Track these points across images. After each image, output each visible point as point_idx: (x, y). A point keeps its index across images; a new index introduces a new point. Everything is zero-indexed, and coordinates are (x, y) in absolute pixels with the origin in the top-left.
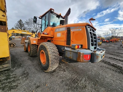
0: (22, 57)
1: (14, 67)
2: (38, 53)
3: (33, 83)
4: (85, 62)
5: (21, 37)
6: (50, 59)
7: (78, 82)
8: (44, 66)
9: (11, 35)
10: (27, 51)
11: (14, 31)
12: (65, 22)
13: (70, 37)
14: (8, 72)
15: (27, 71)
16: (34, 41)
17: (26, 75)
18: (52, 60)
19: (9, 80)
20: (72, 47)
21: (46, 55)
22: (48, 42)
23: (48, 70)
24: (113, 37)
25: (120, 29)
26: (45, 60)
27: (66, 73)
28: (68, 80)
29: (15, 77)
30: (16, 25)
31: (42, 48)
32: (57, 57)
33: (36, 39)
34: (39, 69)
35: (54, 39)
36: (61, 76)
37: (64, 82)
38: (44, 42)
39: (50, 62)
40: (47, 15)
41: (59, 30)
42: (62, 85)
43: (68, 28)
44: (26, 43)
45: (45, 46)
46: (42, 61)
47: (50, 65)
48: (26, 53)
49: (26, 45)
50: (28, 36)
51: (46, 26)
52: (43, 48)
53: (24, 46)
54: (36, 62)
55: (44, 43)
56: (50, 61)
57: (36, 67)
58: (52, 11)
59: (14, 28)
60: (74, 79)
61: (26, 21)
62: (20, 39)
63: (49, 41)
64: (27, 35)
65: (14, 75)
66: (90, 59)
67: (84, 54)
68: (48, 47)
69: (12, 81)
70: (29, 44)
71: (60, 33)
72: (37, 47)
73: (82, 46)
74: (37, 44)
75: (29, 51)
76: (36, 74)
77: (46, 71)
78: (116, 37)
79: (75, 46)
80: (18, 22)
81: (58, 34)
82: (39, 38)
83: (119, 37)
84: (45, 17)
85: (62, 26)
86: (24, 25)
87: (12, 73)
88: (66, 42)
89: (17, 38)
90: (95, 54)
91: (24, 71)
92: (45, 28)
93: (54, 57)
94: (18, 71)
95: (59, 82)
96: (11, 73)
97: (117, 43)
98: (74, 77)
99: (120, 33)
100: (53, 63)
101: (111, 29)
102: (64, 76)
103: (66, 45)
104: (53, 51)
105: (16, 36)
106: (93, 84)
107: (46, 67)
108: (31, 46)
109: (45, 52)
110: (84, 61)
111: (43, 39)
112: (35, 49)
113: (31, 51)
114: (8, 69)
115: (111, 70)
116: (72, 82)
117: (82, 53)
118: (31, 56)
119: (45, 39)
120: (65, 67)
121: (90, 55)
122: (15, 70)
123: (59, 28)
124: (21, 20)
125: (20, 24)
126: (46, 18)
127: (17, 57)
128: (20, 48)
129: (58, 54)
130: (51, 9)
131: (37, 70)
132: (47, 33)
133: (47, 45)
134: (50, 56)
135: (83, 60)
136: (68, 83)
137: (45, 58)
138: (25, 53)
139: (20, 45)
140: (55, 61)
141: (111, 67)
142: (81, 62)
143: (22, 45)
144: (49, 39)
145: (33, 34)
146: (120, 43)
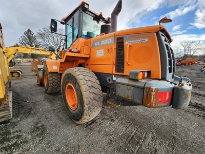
0: (34, 96)
1: (19, 116)
2: (61, 88)
3: (54, 149)
4: (161, 107)
5: (32, 60)
6: (85, 100)
7: (141, 143)
8: (75, 112)
9: (13, 56)
10: (42, 84)
11: (17, 50)
12: (111, 27)
13: (123, 56)
14: (5, 127)
15: (43, 122)
16: (54, 67)
17: (40, 132)
18: (89, 102)
19: (6, 144)
20: (130, 77)
21: (77, 91)
22: (79, 66)
23: (83, 120)
24: (186, 56)
25: (198, 42)
26: (77, 102)
27: (116, 124)
28: (120, 138)
29: (18, 137)
30: (21, 39)
31: (68, 78)
32: (98, 96)
33: (57, 63)
34: (64, 118)
35: (90, 62)
36: (107, 130)
37: (114, 144)
38: (73, 67)
39: (86, 107)
40: (76, 15)
41: (100, 43)
42: (109, 150)
43: (118, 39)
44: (39, 69)
45: (75, 75)
46: (70, 103)
47: (86, 112)
48: (41, 88)
49: (41, 74)
50: (44, 59)
51: (75, 38)
52: (71, 78)
53: (36, 75)
54: (60, 105)
55: (72, 69)
56: (85, 104)
57: (60, 114)
58: (86, 6)
59: (19, 44)
60: (133, 137)
61: (39, 32)
62: (30, 64)
63: (81, 65)
64: (42, 56)
65: (17, 131)
66: (170, 101)
67: (159, 91)
68: (81, 77)
69: (12, 145)
70: (44, 71)
71: (103, 50)
72: (59, 76)
73: (149, 73)
74: (58, 71)
75: (46, 84)
76: (60, 127)
77: (78, 122)
78: (191, 56)
79: (137, 74)
80: (25, 34)
81: (97, 51)
82: (63, 60)
83: (196, 56)
84: (71, 20)
85: (105, 35)
86: (35, 39)
87: (14, 127)
88: (114, 66)
89: (25, 62)
90: (183, 90)
91: (37, 124)
92: (73, 42)
93: (92, 96)
94: (25, 124)
95: (104, 144)
96: (12, 129)
97: (193, 67)
98: (131, 132)
99: (198, 49)
100: (92, 107)
101: (183, 44)
102: (113, 129)
103: (114, 73)
104: (90, 84)
105: (23, 58)
106: (169, 145)
107: (79, 115)
108: (49, 76)
109: (75, 86)
110: (159, 105)
111: (71, 61)
112: (57, 81)
113: (49, 84)
114: (6, 121)
115: (194, 114)
116: (129, 142)
117: (154, 88)
118: (50, 94)
119: (73, 62)
120: (112, 113)
121: (170, 93)
122: (19, 121)
123: (99, 40)
124: (29, 31)
125: (28, 36)
126: (73, 22)
127: (24, 96)
128: (29, 80)
129: (101, 89)
130: (83, 4)
131: (61, 121)
132: (76, 51)
133: (78, 73)
134: (84, 94)
135: (155, 104)
136: (121, 145)
137: (76, 97)
138: (39, 88)
139: (31, 74)
140: (96, 103)
141: (194, 109)
142: (153, 107)
143: (34, 73)
144: (80, 62)
145: (51, 54)
146: (199, 67)
